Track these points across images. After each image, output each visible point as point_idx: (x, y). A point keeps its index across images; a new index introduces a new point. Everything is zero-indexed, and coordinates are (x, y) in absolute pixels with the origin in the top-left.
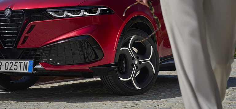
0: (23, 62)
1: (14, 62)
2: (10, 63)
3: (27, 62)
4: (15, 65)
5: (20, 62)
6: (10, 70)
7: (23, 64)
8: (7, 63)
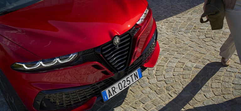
0: (133, 74)
1: (125, 79)
2: (123, 82)
3: (136, 72)
4: (127, 81)
5: (130, 76)
6: (124, 87)
7: (133, 76)
8: (120, 84)
